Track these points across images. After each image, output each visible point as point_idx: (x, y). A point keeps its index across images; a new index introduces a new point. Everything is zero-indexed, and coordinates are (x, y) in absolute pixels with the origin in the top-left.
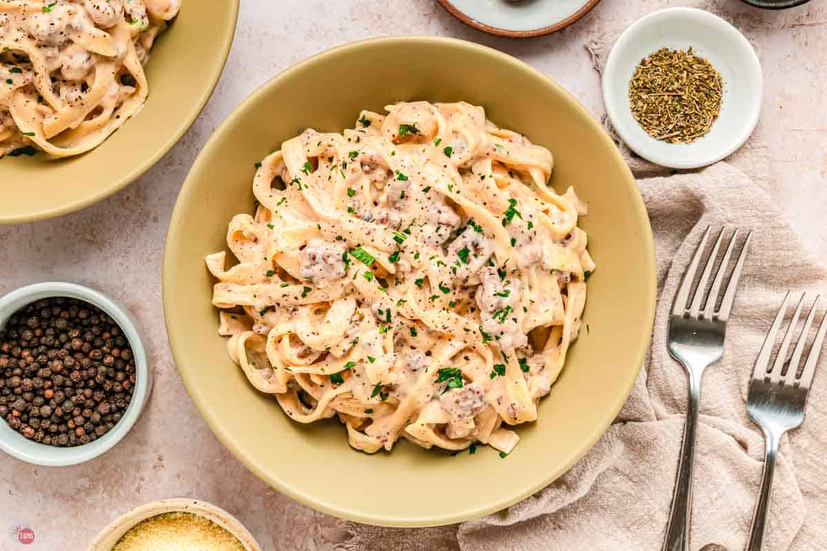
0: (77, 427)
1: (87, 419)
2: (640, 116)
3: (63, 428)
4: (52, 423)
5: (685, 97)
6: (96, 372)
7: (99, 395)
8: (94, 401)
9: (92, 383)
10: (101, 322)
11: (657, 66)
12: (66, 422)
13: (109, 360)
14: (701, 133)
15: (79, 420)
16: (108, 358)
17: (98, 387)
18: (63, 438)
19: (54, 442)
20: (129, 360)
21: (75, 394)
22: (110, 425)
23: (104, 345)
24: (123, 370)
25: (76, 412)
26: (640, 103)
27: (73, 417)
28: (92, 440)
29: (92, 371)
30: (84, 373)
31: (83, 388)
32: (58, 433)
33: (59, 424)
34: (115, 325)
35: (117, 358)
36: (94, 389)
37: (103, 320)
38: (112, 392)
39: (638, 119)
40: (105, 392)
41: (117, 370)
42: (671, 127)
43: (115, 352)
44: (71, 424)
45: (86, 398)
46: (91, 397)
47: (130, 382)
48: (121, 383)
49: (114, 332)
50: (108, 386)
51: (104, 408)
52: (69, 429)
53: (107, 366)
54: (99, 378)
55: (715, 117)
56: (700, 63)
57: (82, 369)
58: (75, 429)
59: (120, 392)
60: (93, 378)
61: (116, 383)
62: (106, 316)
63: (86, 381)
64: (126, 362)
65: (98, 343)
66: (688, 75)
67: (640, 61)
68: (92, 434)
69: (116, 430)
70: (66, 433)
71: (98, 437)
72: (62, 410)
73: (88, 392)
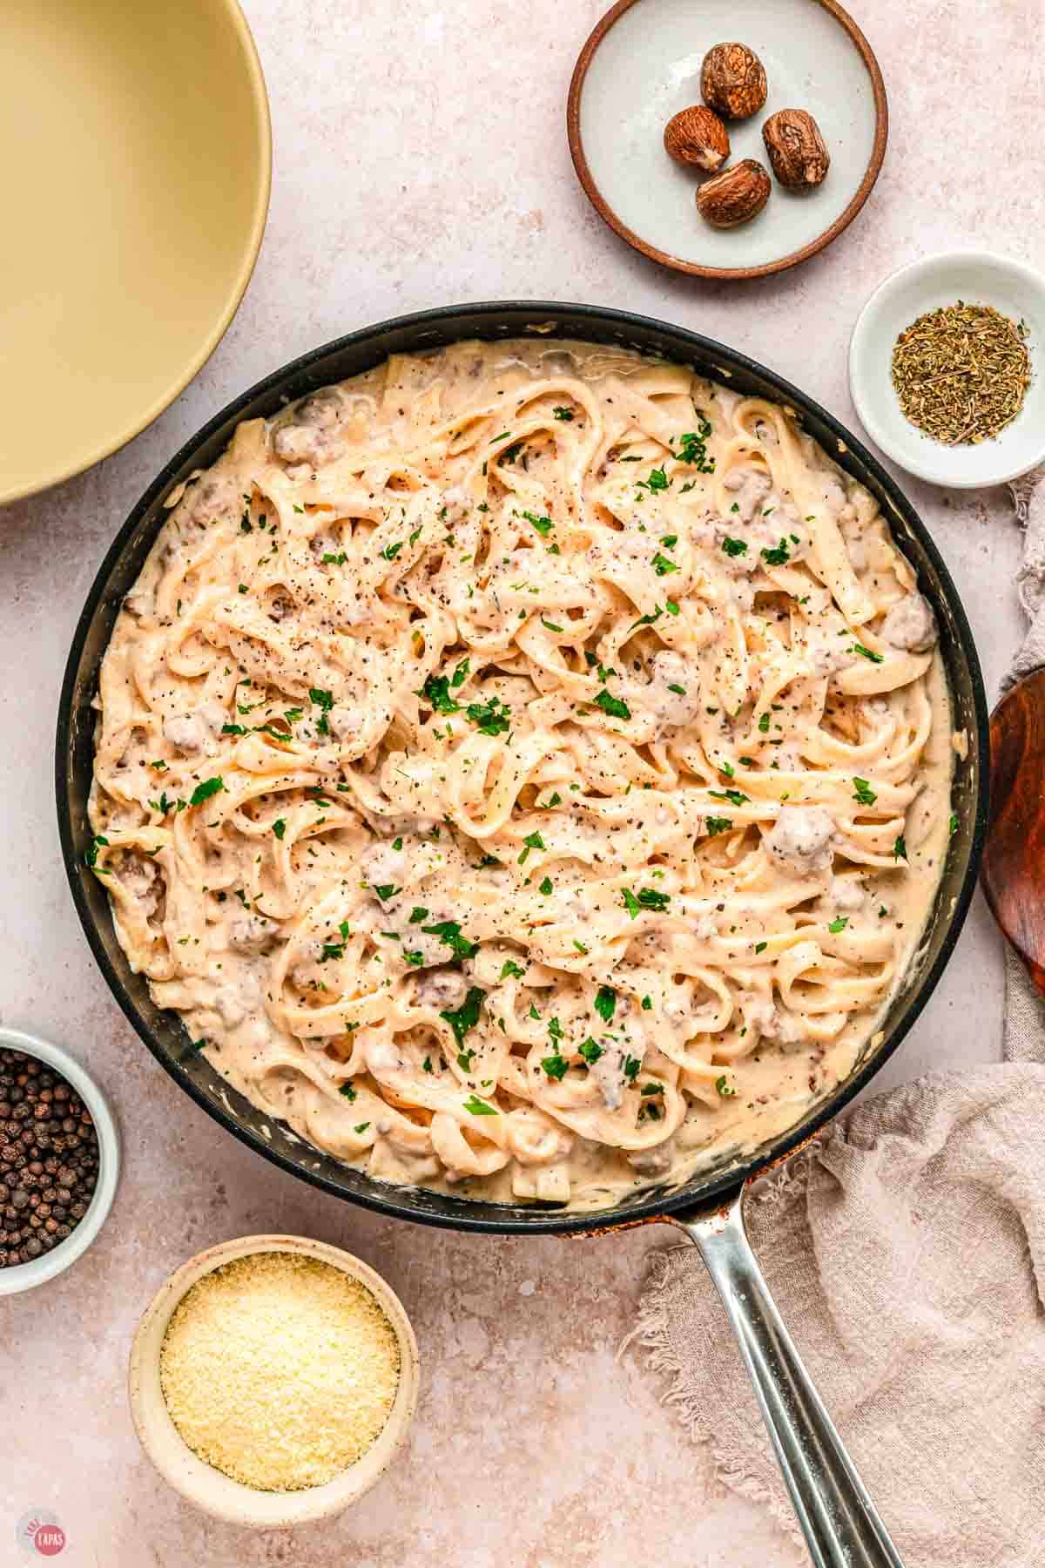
0: (44, 1220)
1: (53, 1204)
2: (919, 417)
3: (27, 1231)
4: (10, 1232)
5: (975, 373)
6: (34, 1136)
7: (51, 1165)
8: (50, 1175)
9: (34, 1152)
10: (7, 1066)
11: (922, 341)
12: (27, 1222)
13: (41, 1110)
14: (1010, 416)
15: (44, 1210)
16: (40, 1108)
17: (46, 1154)
18: (34, 1245)
19: (24, 1255)
20: (70, 1098)
21: (21, 1179)
22: (87, 1197)
23: (26, 1094)
24: (68, 1115)
25: (34, 1202)
26: (914, 399)
27: (33, 1210)
28: (73, 1229)
29: (28, 1137)
30: (19, 1144)
31: (27, 1165)
32: (24, 1241)
33: (19, 1229)
34: (30, 1059)
35: (52, 1103)
36: (42, 1160)
37: (9, 1061)
38: (69, 1151)
39: (918, 423)
40: (59, 1157)
41: (60, 1120)
42: (967, 420)
43: (45, 1096)
44: (34, 1221)
45: (38, 1176)
46: (44, 1172)
47: (85, 1125)
48: (75, 1133)
49: (32, 1069)
50: (58, 1146)
51: (68, 1178)
52: (36, 1229)
53: (44, 1120)
54: (43, 1141)
55: (1026, 385)
56: (982, 316)
57: (12, 1140)
58: (43, 1226)
59: (79, 1147)
60: (34, 1145)
61: (69, 1137)
62: (10, 1052)
63: (27, 1154)
64: (66, 1102)
65: (16, 1095)
66: (970, 338)
67: (896, 339)
68: (70, 1219)
69: (98, 1200)
70: (35, 1236)
71: (79, 1221)
72: (16, 1208)
73: (36, 1167)
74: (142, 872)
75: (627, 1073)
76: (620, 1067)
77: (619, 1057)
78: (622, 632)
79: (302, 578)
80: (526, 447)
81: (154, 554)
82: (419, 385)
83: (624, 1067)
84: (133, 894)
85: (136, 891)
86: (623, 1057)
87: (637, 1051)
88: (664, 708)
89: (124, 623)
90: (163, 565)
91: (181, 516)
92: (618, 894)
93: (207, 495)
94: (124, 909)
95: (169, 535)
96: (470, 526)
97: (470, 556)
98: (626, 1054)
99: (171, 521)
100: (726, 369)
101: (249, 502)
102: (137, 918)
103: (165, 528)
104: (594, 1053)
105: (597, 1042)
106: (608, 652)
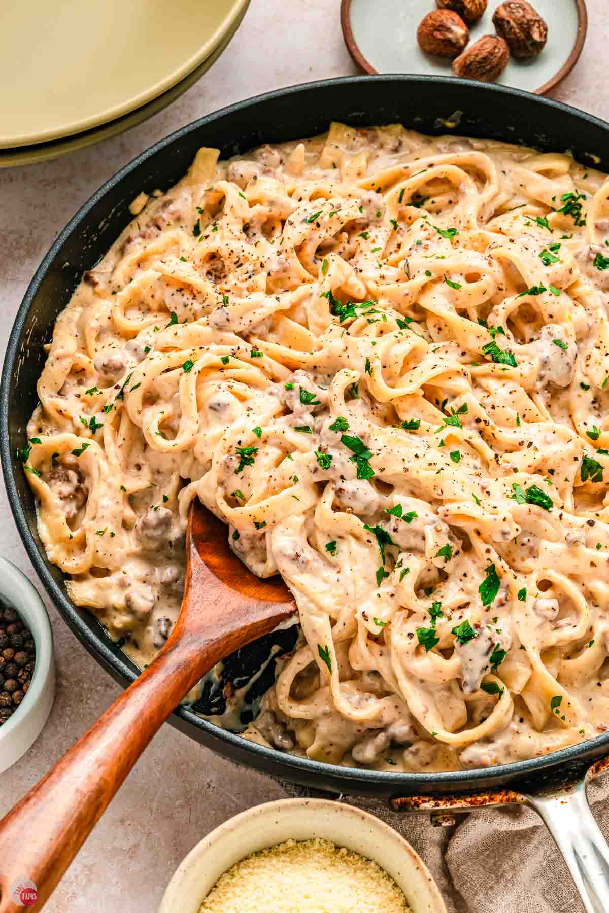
74: (68, 480)
75: (491, 661)
76: (487, 653)
77: (489, 643)
78: (512, 302)
79: (235, 245)
80: (431, 201)
81: (117, 245)
82: (351, 148)
83: (491, 654)
84: (57, 495)
85: (60, 493)
86: (493, 645)
87: (504, 641)
88: (548, 357)
89: (83, 290)
90: (122, 251)
91: (143, 219)
92: (509, 488)
93: (166, 205)
94: (47, 508)
95: (131, 231)
96: (382, 229)
97: (379, 249)
98: (496, 643)
99: (134, 223)
100: (597, 155)
101: (201, 212)
102: (57, 516)
103: (128, 227)
104: (467, 636)
105: (472, 626)
106: (498, 318)
